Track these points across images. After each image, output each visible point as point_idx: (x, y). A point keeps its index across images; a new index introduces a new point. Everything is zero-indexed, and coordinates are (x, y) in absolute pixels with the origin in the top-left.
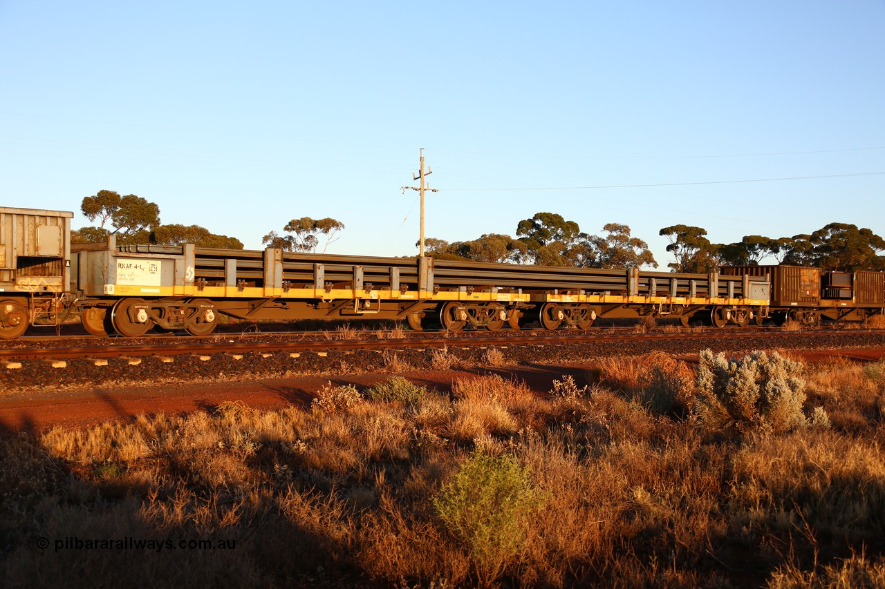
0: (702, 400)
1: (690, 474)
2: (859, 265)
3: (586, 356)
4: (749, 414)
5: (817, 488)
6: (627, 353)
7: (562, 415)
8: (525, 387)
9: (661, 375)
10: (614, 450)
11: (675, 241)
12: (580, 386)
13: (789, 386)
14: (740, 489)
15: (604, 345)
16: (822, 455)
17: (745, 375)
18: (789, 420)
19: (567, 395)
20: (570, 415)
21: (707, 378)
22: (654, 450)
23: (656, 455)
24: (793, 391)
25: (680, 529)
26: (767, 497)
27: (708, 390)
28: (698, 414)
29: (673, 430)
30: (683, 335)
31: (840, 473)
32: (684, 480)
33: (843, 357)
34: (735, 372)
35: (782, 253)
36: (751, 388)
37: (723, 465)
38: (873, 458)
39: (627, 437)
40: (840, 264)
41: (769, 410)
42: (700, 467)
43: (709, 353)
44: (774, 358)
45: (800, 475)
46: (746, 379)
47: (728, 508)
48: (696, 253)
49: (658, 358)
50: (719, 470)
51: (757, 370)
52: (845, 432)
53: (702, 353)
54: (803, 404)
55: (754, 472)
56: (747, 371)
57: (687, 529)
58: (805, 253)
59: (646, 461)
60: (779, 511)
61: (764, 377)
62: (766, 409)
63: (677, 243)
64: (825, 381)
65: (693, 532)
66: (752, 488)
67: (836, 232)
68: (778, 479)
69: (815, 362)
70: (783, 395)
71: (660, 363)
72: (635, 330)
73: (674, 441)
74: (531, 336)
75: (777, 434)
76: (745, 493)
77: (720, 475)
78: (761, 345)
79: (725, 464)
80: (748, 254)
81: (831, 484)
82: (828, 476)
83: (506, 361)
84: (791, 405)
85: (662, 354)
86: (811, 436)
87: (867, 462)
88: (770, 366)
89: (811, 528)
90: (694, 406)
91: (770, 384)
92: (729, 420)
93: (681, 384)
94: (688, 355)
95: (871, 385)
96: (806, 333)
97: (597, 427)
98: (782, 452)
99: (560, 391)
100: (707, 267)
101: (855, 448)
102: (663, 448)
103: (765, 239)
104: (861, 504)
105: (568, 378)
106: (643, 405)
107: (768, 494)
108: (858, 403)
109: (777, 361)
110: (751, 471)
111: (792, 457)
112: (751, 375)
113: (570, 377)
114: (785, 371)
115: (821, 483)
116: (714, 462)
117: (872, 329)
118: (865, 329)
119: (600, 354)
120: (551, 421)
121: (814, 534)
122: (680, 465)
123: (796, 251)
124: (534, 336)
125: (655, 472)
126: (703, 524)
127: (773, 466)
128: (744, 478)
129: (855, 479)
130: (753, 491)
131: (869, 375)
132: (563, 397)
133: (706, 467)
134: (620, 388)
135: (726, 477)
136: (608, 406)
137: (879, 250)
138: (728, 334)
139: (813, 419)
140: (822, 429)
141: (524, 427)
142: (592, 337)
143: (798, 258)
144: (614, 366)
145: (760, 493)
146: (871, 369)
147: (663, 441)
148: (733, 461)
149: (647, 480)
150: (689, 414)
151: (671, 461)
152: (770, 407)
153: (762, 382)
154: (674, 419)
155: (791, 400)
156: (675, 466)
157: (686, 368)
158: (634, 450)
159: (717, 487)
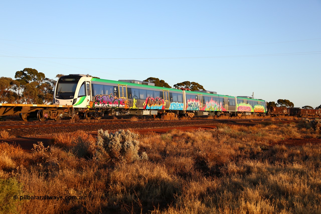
0: (99, 151)
1: (93, 182)
3: (48, 133)
4: (118, 156)
5: (143, 184)
6: (67, 131)
7: (37, 159)
8: (20, 148)
9: (81, 140)
10: (61, 173)
12: (46, 146)
13: (133, 144)
14: (113, 187)
15: (56, 128)
16: (145, 171)
18: (133, 158)
19: (39, 150)
20: (41, 159)
21: (101, 141)
22: (78, 173)
23: (79, 175)
24: (134, 146)
25: (89, 205)
26: (124, 189)
27: (101, 146)
28: (97, 157)
29: (86, 164)
30: (91, 123)
31: (151, 178)
32: (91, 185)
33: (153, 132)
34: (112, 139)
36: (118, 145)
37: (107, 177)
38: (163, 171)
39: (67, 167)
41: (125, 154)
42: (98, 178)
43: (102, 131)
44: (127, 132)
45: (136, 179)
46: (116, 141)
47: (108, 195)
49: (80, 133)
50: (105, 180)
51: (121, 138)
52: (154, 162)
53: (99, 131)
54: (138, 151)
55: (119, 179)
56: (117, 138)
57: (92, 205)
59: (75, 177)
60: (128, 194)
61: (123, 140)
64: (147, 141)
65: (94, 206)
66: (118, 186)
67: (151, 81)
68: (128, 182)
69: (143, 134)
70: (131, 147)
71: (81, 136)
72: (70, 121)
73: (87, 168)
74: (22, 124)
75: (128, 163)
76: (115, 188)
77: (105, 182)
78: (123, 127)
81: (148, 182)
82: (147, 179)
83: (10, 136)
84: (134, 151)
85: (82, 131)
86: (141, 164)
87: (161, 173)
88: (126, 136)
89: (140, 200)
90: (95, 153)
91: (126, 143)
92: (109, 159)
93: (90, 144)
94: (93, 132)
95: (163, 143)
96: (140, 122)
97: (53, 164)
98: (130, 171)
99: (37, 149)
101: (157, 167)
102: (82, 172)
104: (158, 189)
105: (40, 143)
106: (73, 154)
107: (124, 188)
108: (158, 150)
109: (128, 134)
111: (133, 173)
112: (118, 140)
113: (41, 142)
114: (132, 138)
115: (144, 182)
116: (103, 176)
117: (164, 120)
118: (161, 120)
119: (55, 132)
120: (32, 162)
121: (141, 203)
124: (24, 124)
125: (78, 182)
126: (98, 202)
127: (126, 176)
128: (115, 182)
129: (157, 180)
131: (162, 139)
132: (38, 151)
133: (100, 179)
134: (63, 146)
135: (107, 183)
136: (58, 155)
138: (109, 123)
139: (142, 157)
140: (145, 160)
141: (19, 165)
142: (51, 125)
144: (61, 137)
145: (121, 188)
146: (163, 136)
147: (82, 168)
148: (111, 175)
149: (75, 186)
150: (93, 157)
151: (85, 177)
152: (126, 153)
153: (123, 142)
154: (87, 159)
155: (133, 149)
156: (87, 179)
157: (92, 137)
158: (70, 173)
159: (104, 186)
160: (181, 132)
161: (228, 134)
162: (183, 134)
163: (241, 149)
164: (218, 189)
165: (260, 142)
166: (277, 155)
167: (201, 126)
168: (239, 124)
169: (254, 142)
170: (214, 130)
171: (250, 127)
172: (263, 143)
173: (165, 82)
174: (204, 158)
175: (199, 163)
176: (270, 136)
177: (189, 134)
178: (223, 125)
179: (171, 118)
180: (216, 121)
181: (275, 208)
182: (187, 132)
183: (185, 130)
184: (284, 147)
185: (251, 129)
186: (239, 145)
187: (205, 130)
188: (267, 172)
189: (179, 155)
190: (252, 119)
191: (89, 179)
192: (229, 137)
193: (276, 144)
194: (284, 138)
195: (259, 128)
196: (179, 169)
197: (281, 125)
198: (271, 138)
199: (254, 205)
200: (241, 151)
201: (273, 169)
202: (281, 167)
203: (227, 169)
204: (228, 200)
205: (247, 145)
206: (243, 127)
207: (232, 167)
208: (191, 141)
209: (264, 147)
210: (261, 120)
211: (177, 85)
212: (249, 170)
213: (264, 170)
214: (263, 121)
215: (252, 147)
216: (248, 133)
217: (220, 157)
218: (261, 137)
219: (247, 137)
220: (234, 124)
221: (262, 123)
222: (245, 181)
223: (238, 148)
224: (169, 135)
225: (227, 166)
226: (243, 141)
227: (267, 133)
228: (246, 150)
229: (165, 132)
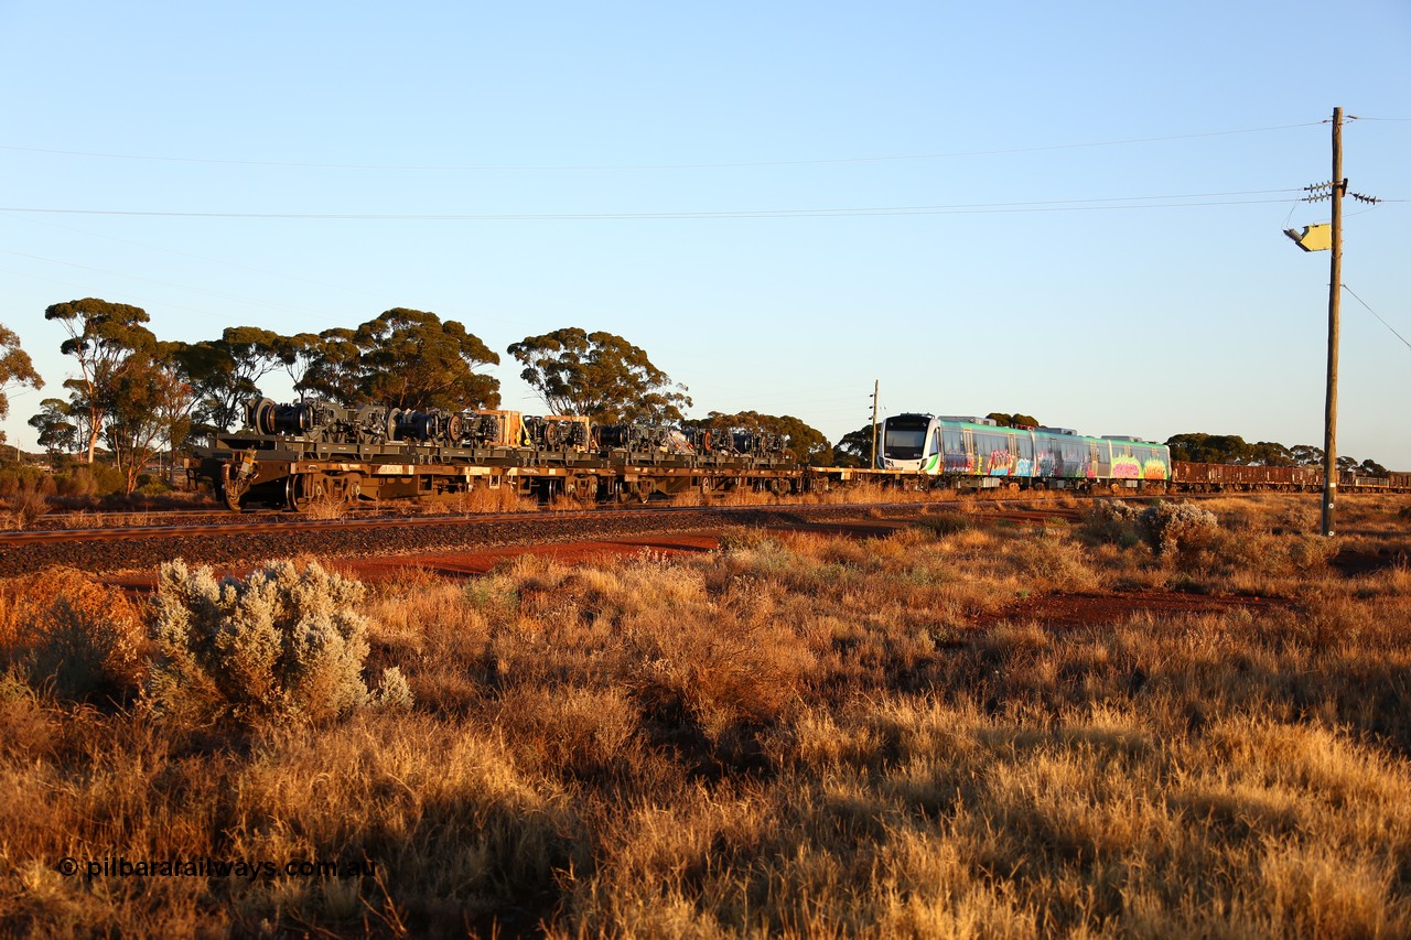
0: (165, 667)
1: (148, 823)
2: (442, 391)
4: (261, 690)
5: (399, 826)
9: (72, 615)
11: (80, 332)
13: (339, 628)
14: (251, 843)
16: (404, 761)
17: (254, 610)
18: (336, 698)
21: (175, 620)
22: (66, 779)
23: (72, 790)
24: (345, 638)
26: (304, 853)
27: (177, 645)
28: (156, 696)
29: (103, 732)
30: (108, 531)
31: (438, 794)
32: (134, 837)
33: (425, 569)
34: (233, 606)
35: (301, 365)
36: (265, 637)
37: (216, 797)
38: (495, 759)
40: (409, 388)
41: (299, 679)
42: (169, 805)
43: (181, 568)
44: (309, 574)
45: (366, 803)
46: (255, 619)
48: (127, 360)
49: (62, 581)
50: (209, 809)
51: (277, 600)
52: (443, 713)
53: (166, 567)
54: (363, 664)
55: (279, 805)
56: (259, 602)
58: (346, 365)
59: (49, 804)
61: (290, 613)
62: (294, 678)
63: (86, 336)
64: (398, 616)
66: (275, 838)
67: (402, 327)
68: (323, 816)
69: (377, 579)
70: (327, 648)
71: (66, 592)
73: (111, 755)
75: (322, 725)
76: (262, 850)
77: (210, 819)
78: (271, 548)
79: (220, 794)
80: (235, 365)
81: (423, 817)
82: (418, 802)
84: (342, 664)
85: (73, 573)
86: (381, 726)
87: (485, 768)
88: (302, 591)
89: (396, 906)
90: (147, 681)
91: (303, 627)
92: (219, 704)
93: (115, 635)
94: (120, 572)
95: (478, 621)
96: (354, 522)
98: (331, 761)
100: (150, 389)
101: (463, 741)
102: (87, 773)
103: (267, 334)
104: (477, 848)
106: (34, 683)
107: (306, 847)
109: (315, 580)
110: (273, 805)
111: (350, 770)
112: (265, 609)
114: (331, 599)
115: (405, 815)
116: (198, 793)
117: (470, 513)
118: (457, 514)
121: (401, 919)
122: (126, 803)
123: (328, 362)
125: (69, 827)
127: (315, 790)
128: (260, 820)
129: (464, 801)
130: (278, 846)
131: (472, 602)
133: (179, 806)
135: (220, 826)
137: (476, 363)
138: (202, 528)
139: (381, 692)
140: (402, 711)
143: (331, 375)
145: (291, 847)
146: (476, 589)
147: (87, 756)
148: (237, 787)
149: (51, 846)
150: (138, 697)
151: (104, 798)
152: (302, 674)
153: (286, 624)
154: (107, 709)
155: (341, 657)
156: (113, 809)
157: (124, 600)
158: (21, 783)
159: (205, 843)
160: (557, 572)
161: (777, 575)
162: (569, 580)
163: (843, 644)
164: (763, 837)
165: (926, 611)
166: (1011, 671)
167: (647, 540)
168: (825, 531)
169: (898, 609)
170: (709, 558)
171: (873, 542)
172: (940, 616)
173: (468, 332)
174: (679, 690)
175: (660, 718)
176: (966, 583)
177: (595, 577)
178: (751, 533)
179: (501, 503)
180: (714, 514)
181: (1039, 923)
182: (584, 565)
183: (576, 558)
184: (1035, 632)
185: (877, 550)
186: (833, 625)
187: (669, 556)
188: (977, 749)
189: (559, 678)
190: (877, 507)
191: (126, 808)
192: (783, 590)
193: (1000, 618)
194: (1026, 591)
195: (912, 544)
196: (568, 746)
197: (1008, 530)
198: (971, 592)
199: (945, 908)
200: (844, 654)
201: (1000, 737)
202: (1033, 726)
203: (794, 742)
204: (818, 889)
205: (867, 625)
206: (839, 543)
207: (818, 731)
208: (609, 612)
209: (943, 633)
210: (915, 509)
211: (523, 344)
212: (894, 746)
213: (963, 741)
214: (924, 511)
215: (891, 636)
216: (869, 572)
217: (753, 683)
218: (926, 588)
219: (862, 590)
220: (799, 531)
221: (923, 523)
222: (886, 797)
223: (828, 642)
224: (502, 582)
225: (791, 726)
226: (850, 609)
227: (954, 571)
228: (865, 649)
229: (480, 572)
